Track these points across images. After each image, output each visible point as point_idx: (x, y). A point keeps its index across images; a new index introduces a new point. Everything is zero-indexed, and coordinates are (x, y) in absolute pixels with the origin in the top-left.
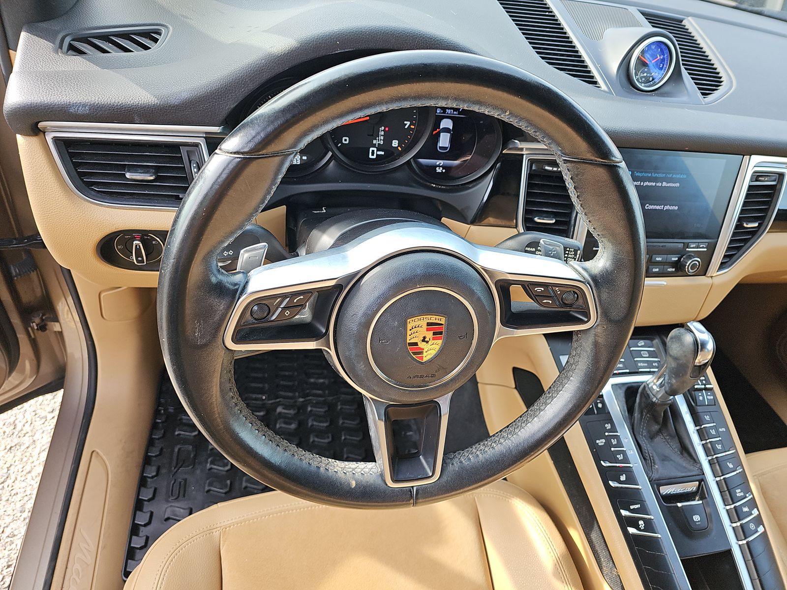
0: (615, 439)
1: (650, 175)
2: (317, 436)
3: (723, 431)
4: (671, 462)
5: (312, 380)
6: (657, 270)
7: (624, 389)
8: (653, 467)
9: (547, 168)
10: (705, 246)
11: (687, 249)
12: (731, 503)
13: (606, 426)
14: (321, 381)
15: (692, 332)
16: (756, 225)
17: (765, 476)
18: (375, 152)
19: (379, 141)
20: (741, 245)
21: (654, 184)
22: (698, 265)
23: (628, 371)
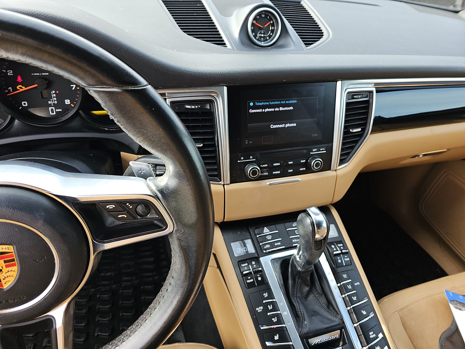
0: (271, 305)
1: (268, 103)
2: (101, 317)
3: (358, 285)
4: (319, 317)
5: (103, 274)
6: (292, 170)
7: (280, 262)
8: (303, 324)
9: (187, 107)
10: (324, 149)
11: (311, 153)
12: (366, 345)
13: (264, 295)
14: (109, 274)
15: (310, 216)
16: (360, 130)
17: (404, 310)
18: (54, 110)
19: (54, 101)
20: (353, 145)
21: (273, 110)
22: (320, 163)
23: (284, 247)
